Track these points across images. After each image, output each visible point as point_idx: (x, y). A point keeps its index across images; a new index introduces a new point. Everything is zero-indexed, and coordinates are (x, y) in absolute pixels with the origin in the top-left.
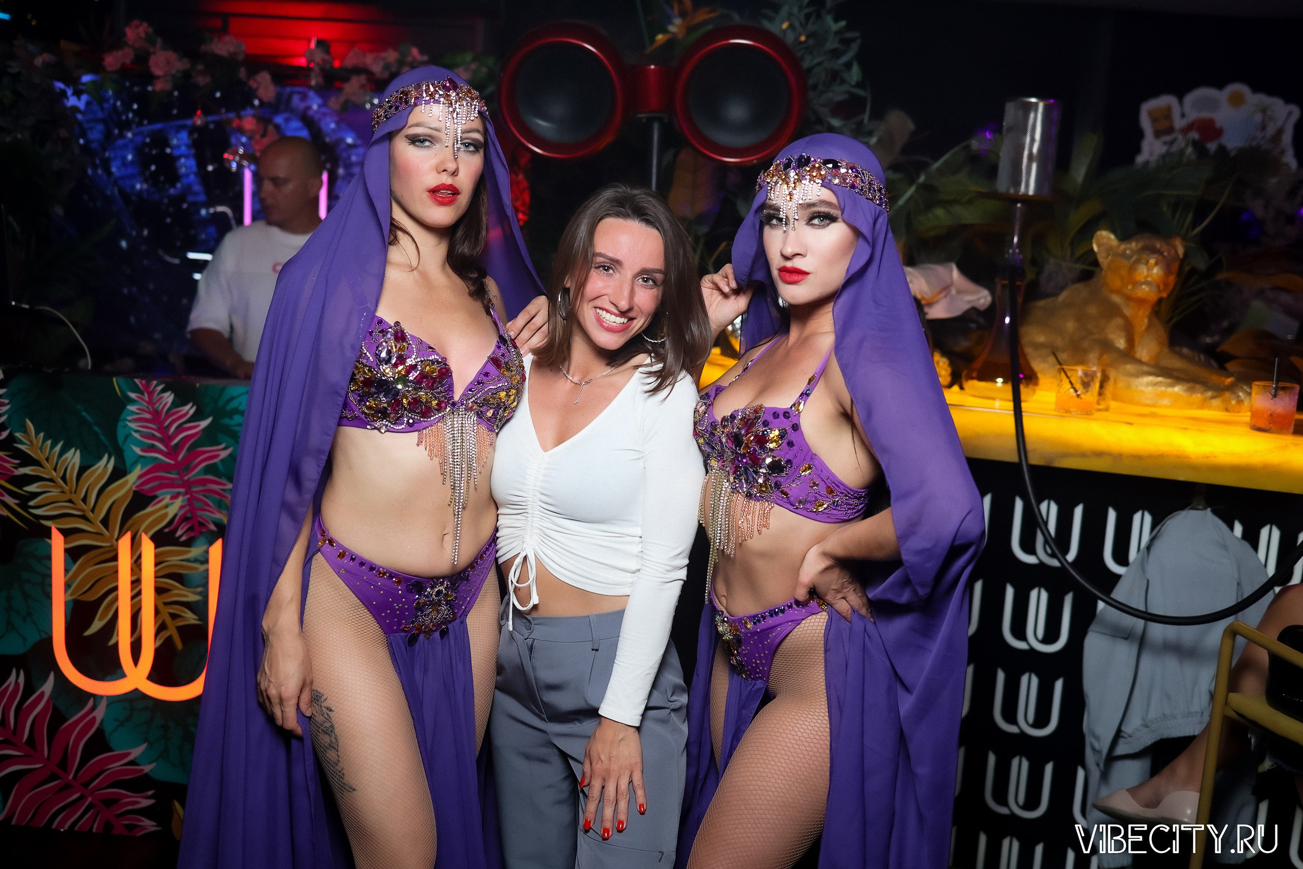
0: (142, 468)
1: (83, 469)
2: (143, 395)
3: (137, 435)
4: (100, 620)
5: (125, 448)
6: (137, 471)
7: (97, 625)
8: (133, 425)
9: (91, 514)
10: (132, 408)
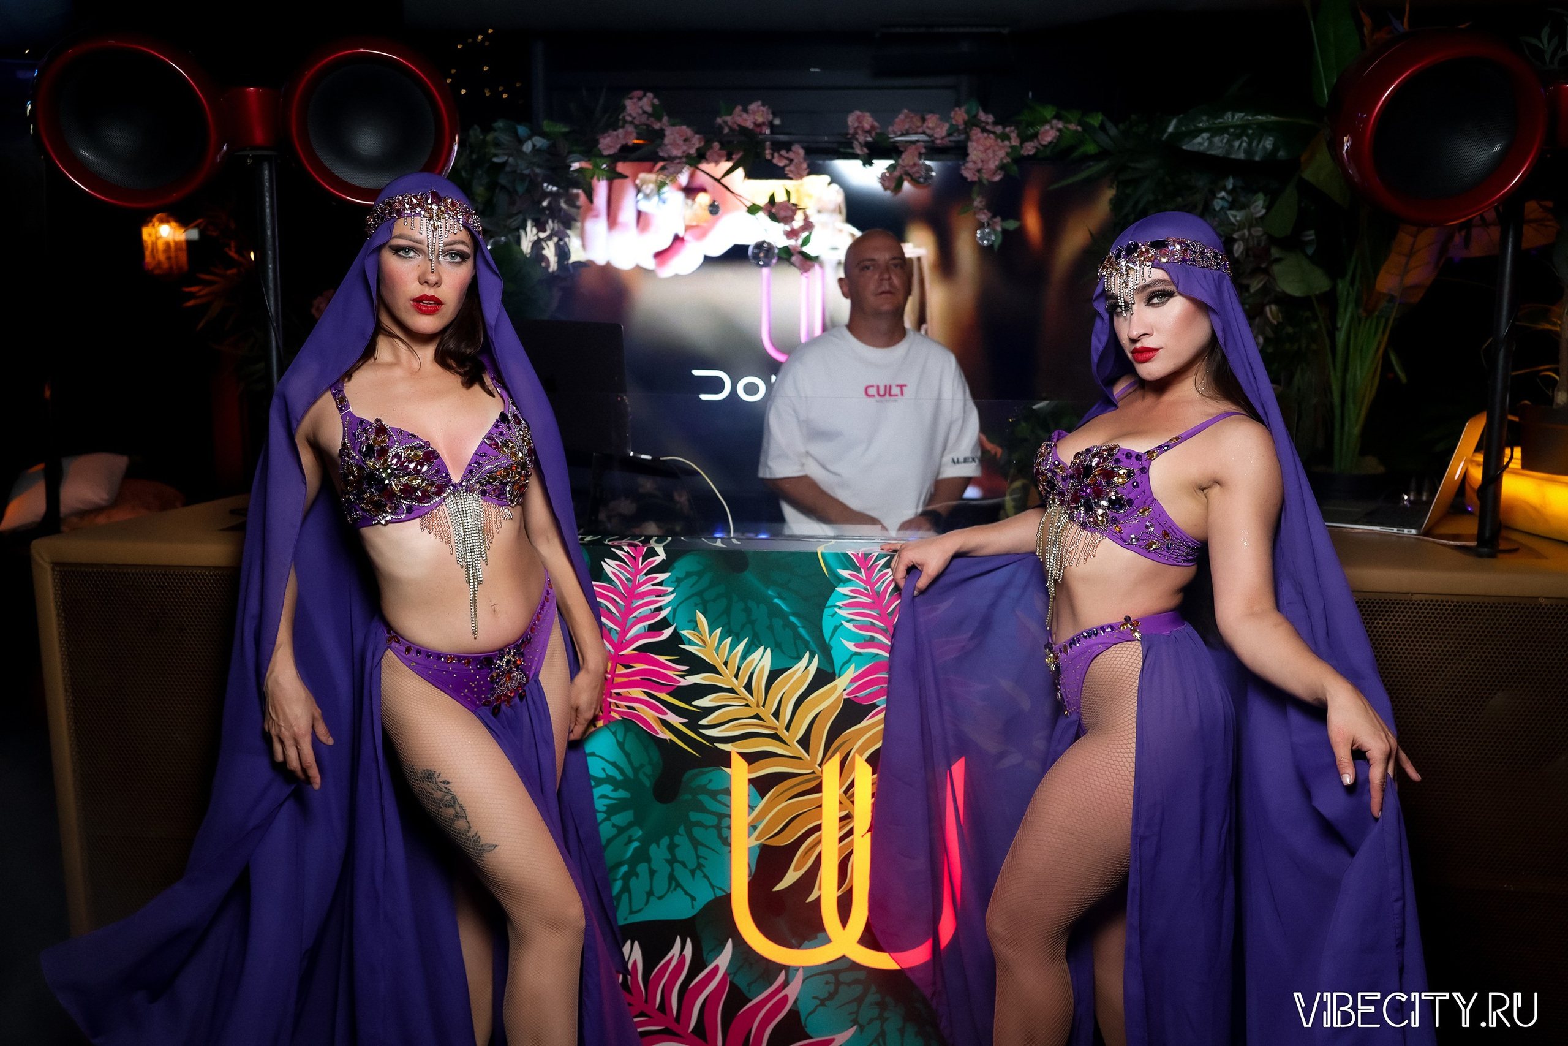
0: (856, 670)
1: (774, 675)
2: (860, 572)
3: (850, 626)
4: (795, 870)
5: (832, 643)
6: (850, 672)
7: (792, 877)
8: (844, 613)
9: (785, 731)
10: (842, 590)
